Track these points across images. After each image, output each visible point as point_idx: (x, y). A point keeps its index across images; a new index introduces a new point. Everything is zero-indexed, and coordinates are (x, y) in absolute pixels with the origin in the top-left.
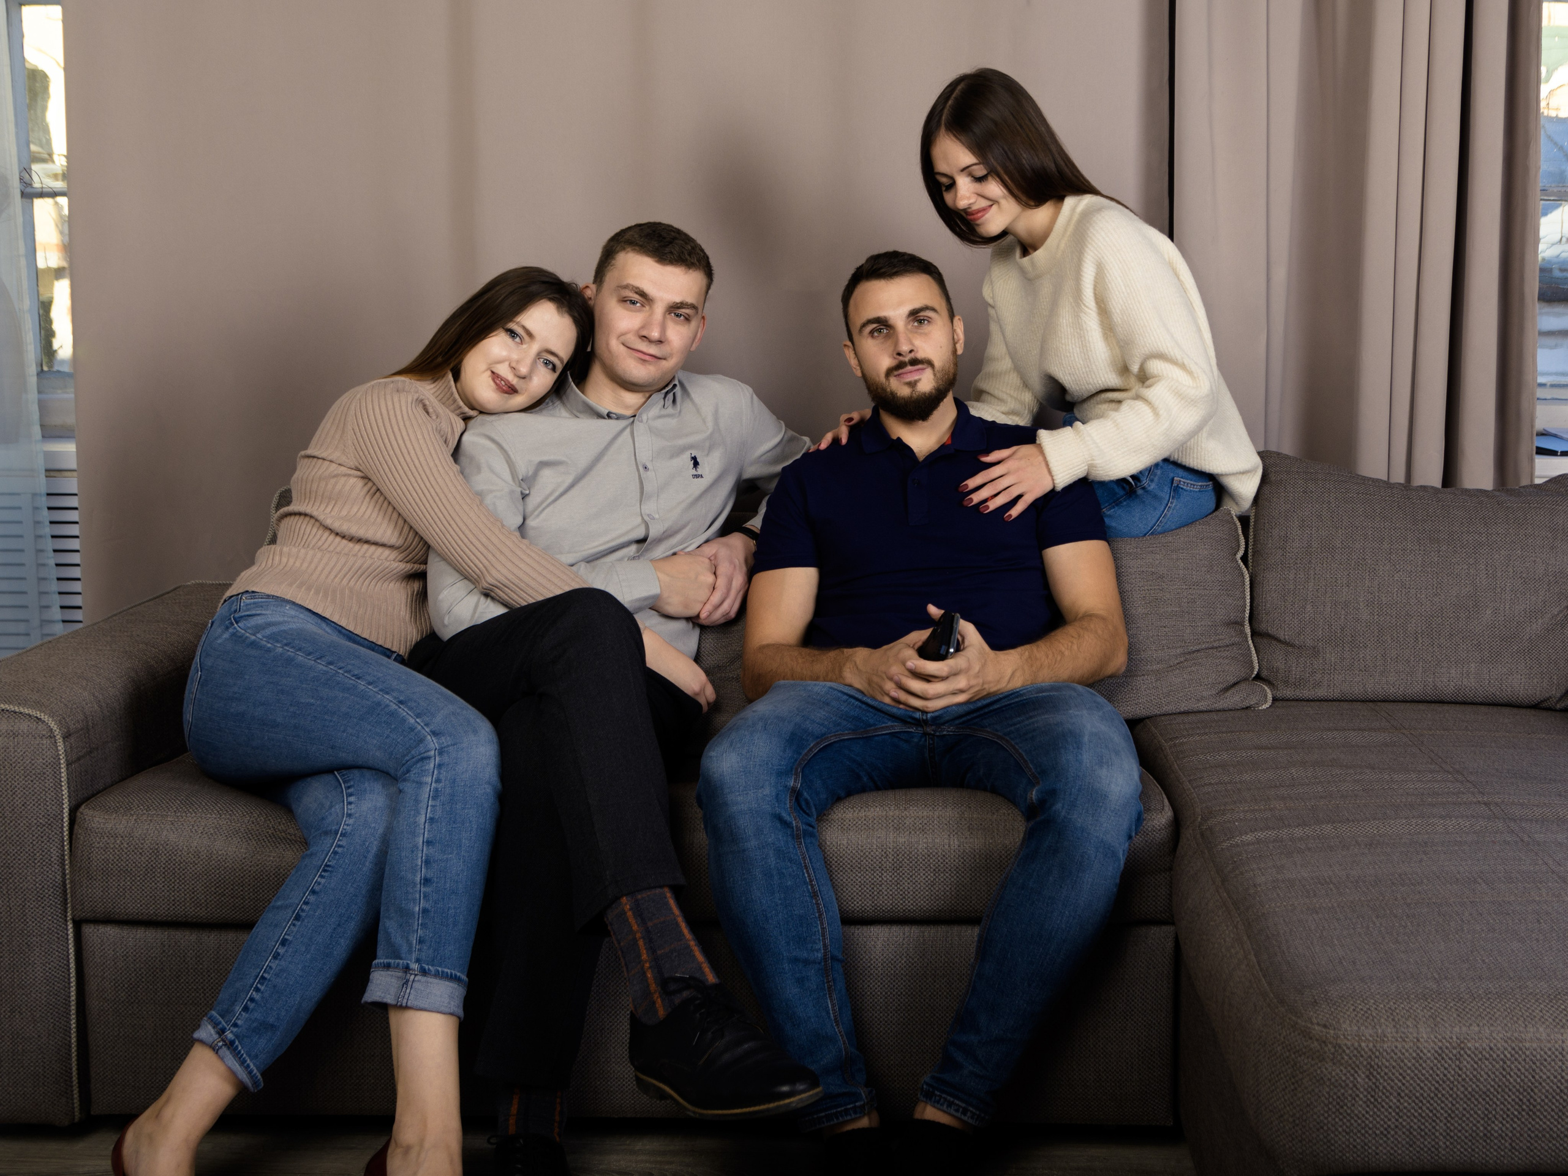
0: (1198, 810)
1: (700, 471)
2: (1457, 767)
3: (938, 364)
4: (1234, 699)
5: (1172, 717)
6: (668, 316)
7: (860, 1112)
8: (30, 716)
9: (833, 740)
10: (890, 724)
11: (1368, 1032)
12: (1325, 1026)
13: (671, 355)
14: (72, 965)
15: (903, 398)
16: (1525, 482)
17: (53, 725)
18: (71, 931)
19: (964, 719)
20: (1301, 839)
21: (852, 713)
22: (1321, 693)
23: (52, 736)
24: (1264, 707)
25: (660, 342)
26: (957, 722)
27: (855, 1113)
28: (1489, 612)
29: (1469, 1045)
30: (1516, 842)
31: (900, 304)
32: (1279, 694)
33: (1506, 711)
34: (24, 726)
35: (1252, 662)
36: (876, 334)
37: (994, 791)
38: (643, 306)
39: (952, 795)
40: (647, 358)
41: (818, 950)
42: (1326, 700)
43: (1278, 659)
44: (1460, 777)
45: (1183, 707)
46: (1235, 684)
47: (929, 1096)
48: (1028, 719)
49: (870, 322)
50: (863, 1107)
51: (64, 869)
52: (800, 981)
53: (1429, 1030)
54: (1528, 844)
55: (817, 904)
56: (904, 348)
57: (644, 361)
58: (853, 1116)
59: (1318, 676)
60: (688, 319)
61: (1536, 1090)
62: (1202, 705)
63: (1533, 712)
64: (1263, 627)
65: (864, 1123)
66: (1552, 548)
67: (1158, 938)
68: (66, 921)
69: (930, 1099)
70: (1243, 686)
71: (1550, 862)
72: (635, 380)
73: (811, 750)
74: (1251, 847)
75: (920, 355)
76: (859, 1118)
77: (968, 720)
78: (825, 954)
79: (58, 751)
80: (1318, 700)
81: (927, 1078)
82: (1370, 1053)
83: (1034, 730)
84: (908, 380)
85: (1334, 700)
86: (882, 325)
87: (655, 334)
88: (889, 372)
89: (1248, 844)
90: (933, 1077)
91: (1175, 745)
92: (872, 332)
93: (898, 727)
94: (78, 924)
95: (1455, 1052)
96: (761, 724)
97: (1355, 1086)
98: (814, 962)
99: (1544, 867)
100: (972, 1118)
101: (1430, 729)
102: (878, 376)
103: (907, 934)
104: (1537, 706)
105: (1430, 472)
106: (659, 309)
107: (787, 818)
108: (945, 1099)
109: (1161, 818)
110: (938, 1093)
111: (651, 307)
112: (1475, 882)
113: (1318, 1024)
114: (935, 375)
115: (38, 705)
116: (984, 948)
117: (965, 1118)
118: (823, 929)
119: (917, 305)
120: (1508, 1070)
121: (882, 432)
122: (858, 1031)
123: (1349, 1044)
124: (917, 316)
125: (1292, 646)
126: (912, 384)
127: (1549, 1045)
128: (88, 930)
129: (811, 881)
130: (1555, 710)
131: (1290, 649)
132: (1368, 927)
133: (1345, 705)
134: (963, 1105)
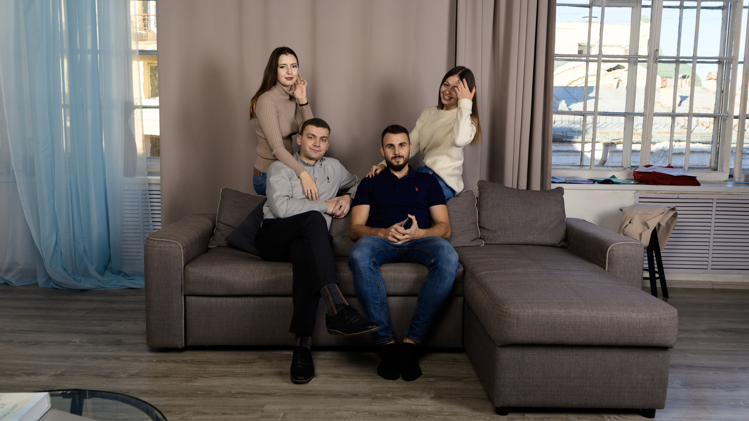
0: (469, 268)
1: (329, 181)
2: (533, 258)
3: (405, 157)
4: (475, 243)
5: (459, 248)
6: (320, 141)
7: (390, 340)
8: (174, 243)
9: (381, 250)
10: (391, 247)
11: (517, 310)
12: (507, 309)
13: (322, 150)
14: (183, 307)
15: (395, 165)
16: (548, 189)
17: (180, 245)
18: (183, 298)
19: (410, 245)
20: (496, 273)
21: (383, 244)
22: (497, 242)
23: (180, 248)
24: (482, 245)
25: (319, 147)
26: (408, 246)
27: (388, 340)
28: (540, 222)
29: (540, 313)
30: (549, 274)
31: (398, 141)
32: (486, 243)
33: (545, 247)
34: (173, 245)
35: (479, 233)
36: (390, 147)
37: (421, 263)
38: (314, 138)
39: (408, 264)
40: (316, 151)
41: (379, 301)
42: (498, 244)
43: (486, 234)
44: (534, 260)
45: (462, 245)
46: (475, 239)
47: (407, 337)
48: (428, 244)
49: (389, 144)
50: (391, 339)
51: (182, 282)
52: (375, 308)
53: (531, 310)
54: (552, 274)
55: (379, 290)
56: (397, 153)
57: (315, 152)
58: (388, 341)
59: (496, 238)
60: (325, 141)
61: (555, 324)
62: (467, 245)
63: (551, 247)
64: (482, 225)
65: (392, 342)
66: (556, 205)
67: (460, 300)
68: (182, 295)
69: (408, 337)
70: (477, 240)
71: (557, 277)
72: (313, 157)
73: (376, 252)
74: (484, 275)
75: (401, 155)
76: (391, 341)
77: (411, 246)
78: (381, 302)
79: (181, 252)
80: (496, 244)
81: (407, 332)
82: (517, 315)
83: (431, 246)
84: (397, 161)
85: (500, 244)
86: (392, 146)
87: (318, 145)
88: (392, 158)
89: (483, 274)
90: (408, 332)
91: (461, 254)
92: (389, 147)
93: (393, 248)
94: (185, 296)
95: (537, 315)
96: (365, 245)
97: (514, 323)
98: (378, 304)
99: (556, 279)
100: (419, 341)
101: (525, 251)
102: (389, 158)
103: (396, 299)
104: (552, 246)
105: (523, 186)
106: (318, 139)
107: (372, 268)
108: (412, 337)
109: (462, 269)
110: (410, 336)
111: (316, 138)
112: (540, 281)
113: (505, 309)
114: (404, 160)
115: (176, 240)
116: (420, 301)
117: (417, 342)
118: (381, 296)
119: (402, 142)
120: (549, 319)
121: (390, 172)
122: (389, 321)
123: (512, 313)
124: (401, 145)
125: (489, 230)
126: (398, 162)
127: (558, 314)
128: (187, 298)
129: (378, 284)
130: (557, 247)
131: (489, 231)
132: (515, 290)
133: (503, 245)
134: (417, 338)
